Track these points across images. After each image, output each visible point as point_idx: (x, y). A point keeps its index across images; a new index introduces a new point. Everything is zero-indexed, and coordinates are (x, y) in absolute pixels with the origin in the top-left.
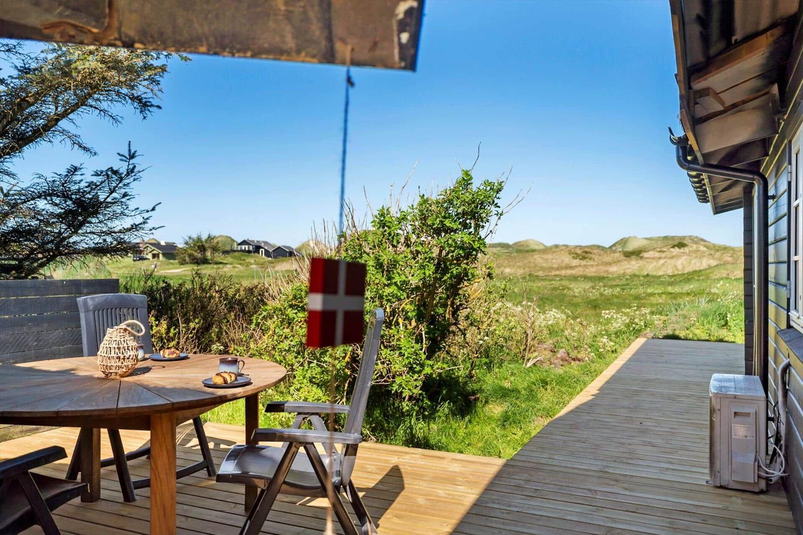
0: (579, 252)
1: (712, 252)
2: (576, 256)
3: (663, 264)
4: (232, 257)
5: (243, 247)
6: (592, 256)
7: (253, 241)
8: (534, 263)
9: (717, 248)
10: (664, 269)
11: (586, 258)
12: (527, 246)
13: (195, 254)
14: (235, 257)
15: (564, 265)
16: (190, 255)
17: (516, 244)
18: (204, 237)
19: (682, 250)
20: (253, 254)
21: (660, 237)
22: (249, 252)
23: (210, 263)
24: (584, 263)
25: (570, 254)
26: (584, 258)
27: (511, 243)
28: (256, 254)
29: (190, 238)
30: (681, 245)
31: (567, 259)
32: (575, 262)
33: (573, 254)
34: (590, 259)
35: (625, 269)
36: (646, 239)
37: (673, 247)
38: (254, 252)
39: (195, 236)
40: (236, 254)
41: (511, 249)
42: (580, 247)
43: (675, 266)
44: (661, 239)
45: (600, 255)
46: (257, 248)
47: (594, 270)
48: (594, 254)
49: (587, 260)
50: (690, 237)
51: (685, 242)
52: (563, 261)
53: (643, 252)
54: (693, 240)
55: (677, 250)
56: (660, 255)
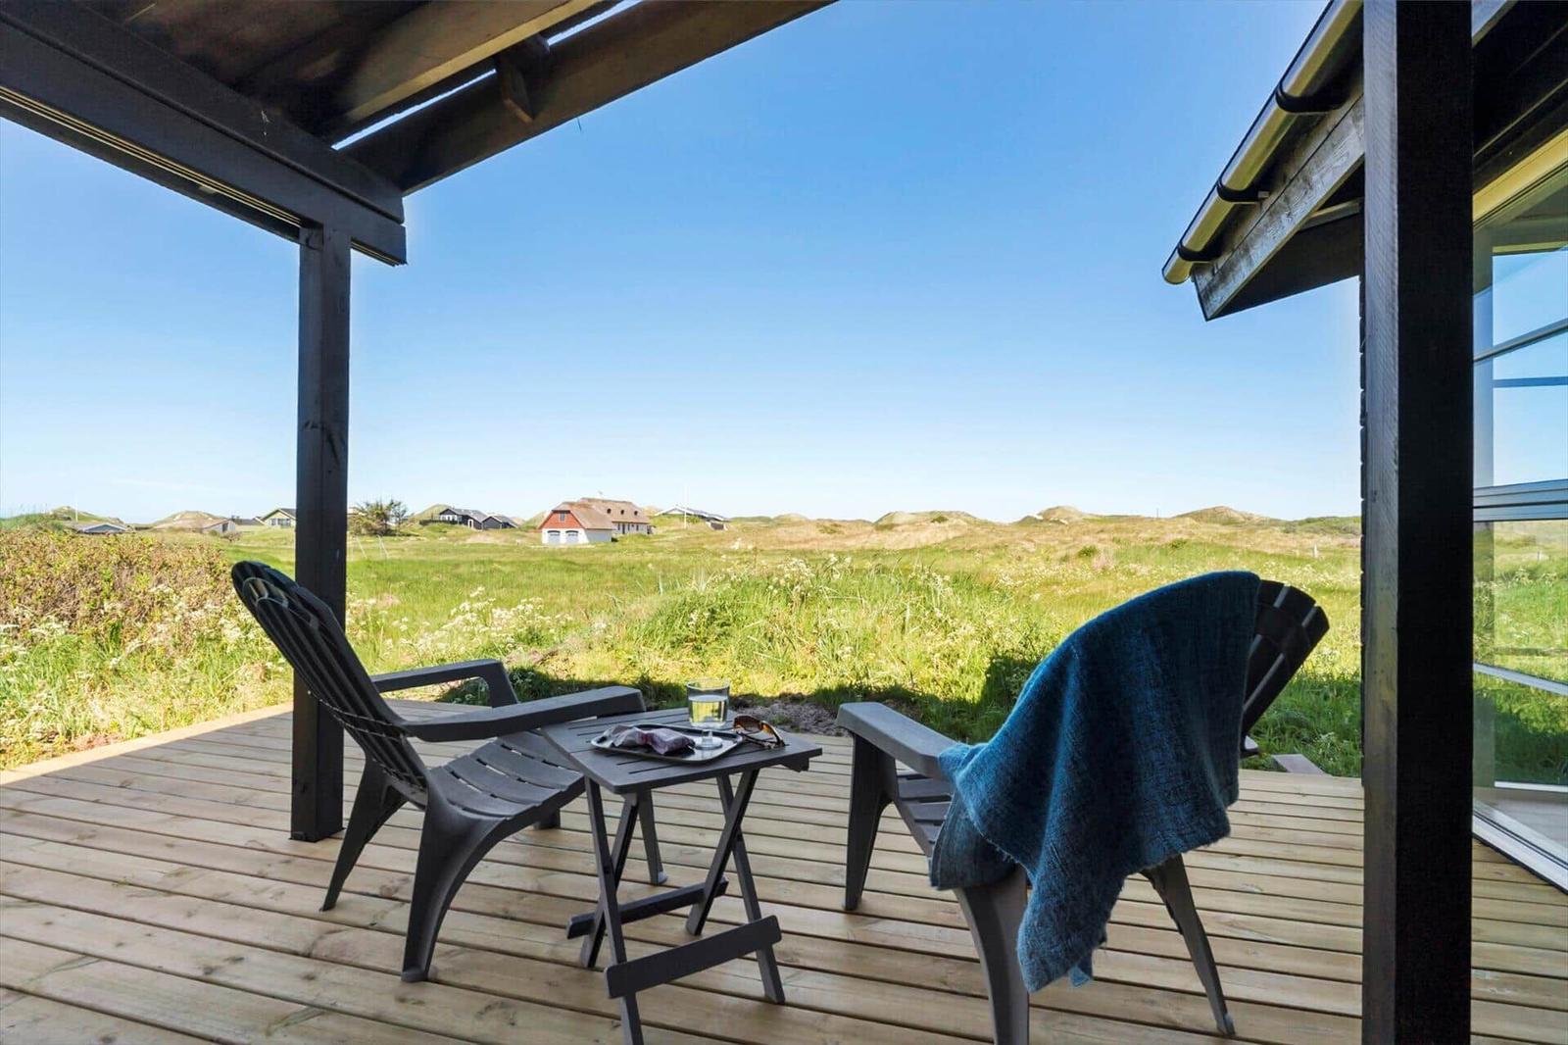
0: (827, 524)
1: (972, 527)
2: (825, 530)
3: (906, 538)
4: (428, 529)
5: (446, 517)
6: (842, 529)
7: (460, 510)
8: (777, 536)
10: (906, 543)
11: (835, 532)
12: (789, 520)
13: (374, 524)
14: (433, 529)
15: (809, 538)
16: (367, 526)
17: (778, 518)
18: (386, 503)
19: (942, 525)
20: (458, 525)
21: (926, 512)
22: (453, 522)
23: (395, 535)
24: (832, 536)
25: (818, 527)
26: (833, 532)
27: (772, 517)
28: (463, 526)
29: (368, 505)
30: (941, 519)
31: (814, 533)
32: (825, 535)
33: (821, 527)
34: (840, 532)
35: (863, 543)
36: (913, 514)
37: (933, 521)
38: (460, 523)
39: (372, 502)
40: (436, 525)
42: (830, 521)
43: (919, 540)
44: (927, 514)
45: (850, 529)
46: (465, 519)
47: (828, 543)
48: (844, 527)
49: (836, 534)
50: (957, 513)
51: (945, 516)
52: (808, 535)
53: (898, 525)
54: (958, 515)
55: (937, 524)
56: (912, 528)
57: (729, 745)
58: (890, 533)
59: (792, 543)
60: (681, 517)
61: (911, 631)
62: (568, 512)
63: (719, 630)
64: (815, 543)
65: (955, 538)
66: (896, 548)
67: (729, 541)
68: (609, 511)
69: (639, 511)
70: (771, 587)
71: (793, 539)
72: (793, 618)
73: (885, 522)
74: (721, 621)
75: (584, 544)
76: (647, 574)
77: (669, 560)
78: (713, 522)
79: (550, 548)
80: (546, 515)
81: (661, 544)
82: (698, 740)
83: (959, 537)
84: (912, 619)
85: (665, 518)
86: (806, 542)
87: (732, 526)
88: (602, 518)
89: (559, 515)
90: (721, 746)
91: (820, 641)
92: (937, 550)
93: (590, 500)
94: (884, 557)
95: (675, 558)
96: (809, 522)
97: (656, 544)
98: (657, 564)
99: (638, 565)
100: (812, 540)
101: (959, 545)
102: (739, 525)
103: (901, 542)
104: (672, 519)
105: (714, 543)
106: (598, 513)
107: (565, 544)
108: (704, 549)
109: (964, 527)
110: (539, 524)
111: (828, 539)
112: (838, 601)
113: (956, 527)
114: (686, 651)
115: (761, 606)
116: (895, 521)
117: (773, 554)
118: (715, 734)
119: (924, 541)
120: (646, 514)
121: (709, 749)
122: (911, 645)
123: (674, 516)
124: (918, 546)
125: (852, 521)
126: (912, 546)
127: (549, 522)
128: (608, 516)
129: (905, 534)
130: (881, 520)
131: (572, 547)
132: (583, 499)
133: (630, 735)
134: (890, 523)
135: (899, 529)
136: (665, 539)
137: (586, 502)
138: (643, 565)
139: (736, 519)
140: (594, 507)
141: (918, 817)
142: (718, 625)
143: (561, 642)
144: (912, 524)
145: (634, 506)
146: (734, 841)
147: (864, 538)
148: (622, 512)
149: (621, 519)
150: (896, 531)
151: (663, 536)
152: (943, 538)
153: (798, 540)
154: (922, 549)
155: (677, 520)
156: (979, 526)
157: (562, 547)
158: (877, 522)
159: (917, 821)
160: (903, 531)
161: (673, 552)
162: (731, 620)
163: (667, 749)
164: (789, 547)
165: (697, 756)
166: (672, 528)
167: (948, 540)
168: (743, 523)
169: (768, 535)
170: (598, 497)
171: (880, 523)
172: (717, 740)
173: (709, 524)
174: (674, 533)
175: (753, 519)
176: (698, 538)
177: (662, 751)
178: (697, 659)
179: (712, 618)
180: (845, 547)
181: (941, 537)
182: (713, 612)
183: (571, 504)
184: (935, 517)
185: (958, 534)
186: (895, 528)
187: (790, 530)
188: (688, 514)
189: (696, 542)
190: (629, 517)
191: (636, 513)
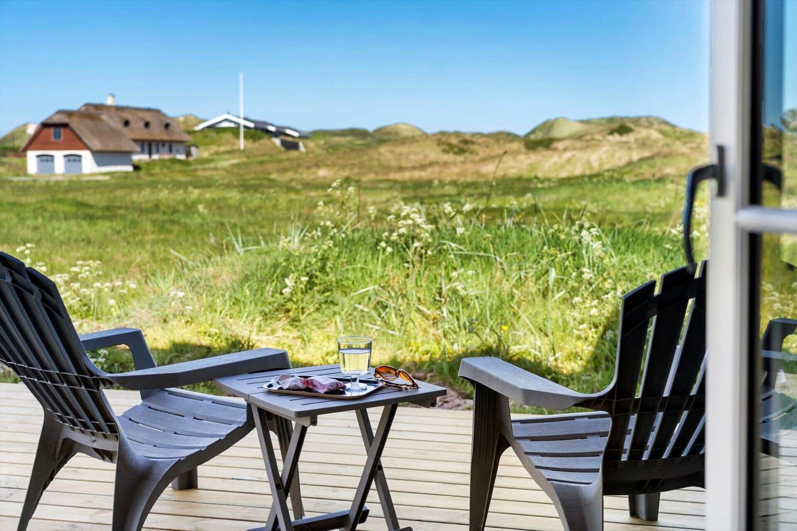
0: (454, 141)
2: (450, 148)
3: (569, 161)
6: (475, 147)
8: (378, 160)
9: (677, 134)
10: (569, 167)
11: (464, 151)
12: (397, 134)
15: (428, 161)
17: (378, 130)
19: (624, 138)
21: (602, 119)
24: (460, 158)
25: (439, 143)
26: (461, 151)
30: (623, 130)
31: (433, 153)
32: (449, 157)
33: (443, 144)
34: (472, 152)
35: (506, 169)
36: (582, 121)
37: (611, 133)
41: (369, 139)
42: (457, 134)
43: (589, 163)
44: (603, 122)
45: (487, 147)
47: (456, 170)
48: (479, 144)
49: (467, 155)
50: (647, 118)
51: (630, 125)
52: (426, 156)
53: (558, 140)
54: (650, 122)
55: (616, 137)
56: (578, 144)
57: (371, 388)
58: (546, 153)
59: (401, 169)
60: (235, 131)
61: (557, 296)
62: (65, 125)
63: (319, 298)
64: (437, 169)
65: (641, 160)
66: (553, 175)
67: (309, 168)
68: (127, 123)
69: (173, 124)
70: (383, 244)
71: (404, 164)
72: (411, 283)
73: (539, 136)
74: (322, 287)
75: (92, 175)
76: (197, 220)
77: (226, 199)
78: (283, 138)
79: (42, 181)
80: (31, 130)
81: (207, 173)
82: (348, 385)
83: (648, 158)
84: (557, 281)
85: (213, 134)
86: (423, 167)
87: (311, 144)
88: (117, 135)
89: (52, 130)
90: (366, 389)
91: (444, 310)
92: (611, 179)
93: (98, 107)
94: (534, 191)
95: (234, 196)
96: (425, 136)
97: (200, 173)
98: (210, 204)
99: (181, 208)
100: (431, 164)
101: (646, 171)
102: (322, 142)
103: (562, 167)
104: (221, 135)
105: (285, 170)
106: (110, 128)
107: (63, 175)
108: (273, 180)
109: (656, 141)
110: (21, 143)
111: (455, 164)
112: (465, 259)
113: (643, 144)
114: (280, 324)
115: (370, 267)
116: (556, 133)
117: (376, 188)
118: (361, 381)
119: (596, 165)
120: (182, 127)
121: (356, 391)
122: (555, 314)
123: (225, 130)
124: (588, 172)
125: (489, 135)
126: (578, 172)
127: (38, 140)
128: (126, 131)
129: (568, 155)
130: (533, 132)
131: (74, 179)
132: (87, 105)
133: (293, 381)
134: (546, 137)
135: (560, 145)
136: (212, 165)
137: (92, 110)
138: (191, 208)
139: (318, 134)
140: (104, 117)
141: (528, 451)
142: (319, 292)
143: (126, 315)
144: (578, 137)
145: (164, 115)
146: (375, 472)
147: (508, 161)
148: (147, 125)
149: (143, 134)
150: (555, 149)
151: (209, 161)
152: (625, 160)
153: (410, 165)
154: (591, 177)
155: (228, 136)
156: (678, 138)
157: (60, 178)
158: (528, 135)
159: (527, 453)
160: (565, 150)
161: (228, 186)
162: (334, 284)
163: (325, 390)
164: (398, 176)
165: (348, 394)
166: (223, 149)
167: (630, 163)
168: (328, 138)
169: (365, 158)
170: (109, 101)
171: (532, 137)
172: (363, 385)
173: (277, 141)
174: (227, 156)
175: (343, 133)
176: (261, 163)
177: (322, 391)
178: (296, 333)
179: (311, 284)
180: (482, 176)
181: (621, 158)
182: (311, 276)
183: (70, 114)
184: (616, 126)
185: (646, 154)
186: (554, 145)
187: (399, 149)
188: (245, 127)
189: (259, 168)
190: (157, 133)
191: (167, 126)
